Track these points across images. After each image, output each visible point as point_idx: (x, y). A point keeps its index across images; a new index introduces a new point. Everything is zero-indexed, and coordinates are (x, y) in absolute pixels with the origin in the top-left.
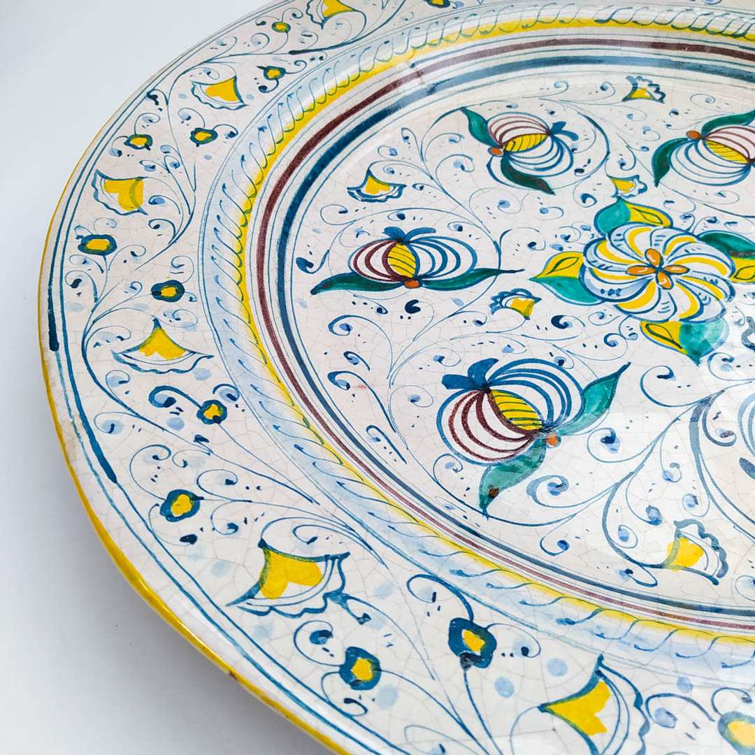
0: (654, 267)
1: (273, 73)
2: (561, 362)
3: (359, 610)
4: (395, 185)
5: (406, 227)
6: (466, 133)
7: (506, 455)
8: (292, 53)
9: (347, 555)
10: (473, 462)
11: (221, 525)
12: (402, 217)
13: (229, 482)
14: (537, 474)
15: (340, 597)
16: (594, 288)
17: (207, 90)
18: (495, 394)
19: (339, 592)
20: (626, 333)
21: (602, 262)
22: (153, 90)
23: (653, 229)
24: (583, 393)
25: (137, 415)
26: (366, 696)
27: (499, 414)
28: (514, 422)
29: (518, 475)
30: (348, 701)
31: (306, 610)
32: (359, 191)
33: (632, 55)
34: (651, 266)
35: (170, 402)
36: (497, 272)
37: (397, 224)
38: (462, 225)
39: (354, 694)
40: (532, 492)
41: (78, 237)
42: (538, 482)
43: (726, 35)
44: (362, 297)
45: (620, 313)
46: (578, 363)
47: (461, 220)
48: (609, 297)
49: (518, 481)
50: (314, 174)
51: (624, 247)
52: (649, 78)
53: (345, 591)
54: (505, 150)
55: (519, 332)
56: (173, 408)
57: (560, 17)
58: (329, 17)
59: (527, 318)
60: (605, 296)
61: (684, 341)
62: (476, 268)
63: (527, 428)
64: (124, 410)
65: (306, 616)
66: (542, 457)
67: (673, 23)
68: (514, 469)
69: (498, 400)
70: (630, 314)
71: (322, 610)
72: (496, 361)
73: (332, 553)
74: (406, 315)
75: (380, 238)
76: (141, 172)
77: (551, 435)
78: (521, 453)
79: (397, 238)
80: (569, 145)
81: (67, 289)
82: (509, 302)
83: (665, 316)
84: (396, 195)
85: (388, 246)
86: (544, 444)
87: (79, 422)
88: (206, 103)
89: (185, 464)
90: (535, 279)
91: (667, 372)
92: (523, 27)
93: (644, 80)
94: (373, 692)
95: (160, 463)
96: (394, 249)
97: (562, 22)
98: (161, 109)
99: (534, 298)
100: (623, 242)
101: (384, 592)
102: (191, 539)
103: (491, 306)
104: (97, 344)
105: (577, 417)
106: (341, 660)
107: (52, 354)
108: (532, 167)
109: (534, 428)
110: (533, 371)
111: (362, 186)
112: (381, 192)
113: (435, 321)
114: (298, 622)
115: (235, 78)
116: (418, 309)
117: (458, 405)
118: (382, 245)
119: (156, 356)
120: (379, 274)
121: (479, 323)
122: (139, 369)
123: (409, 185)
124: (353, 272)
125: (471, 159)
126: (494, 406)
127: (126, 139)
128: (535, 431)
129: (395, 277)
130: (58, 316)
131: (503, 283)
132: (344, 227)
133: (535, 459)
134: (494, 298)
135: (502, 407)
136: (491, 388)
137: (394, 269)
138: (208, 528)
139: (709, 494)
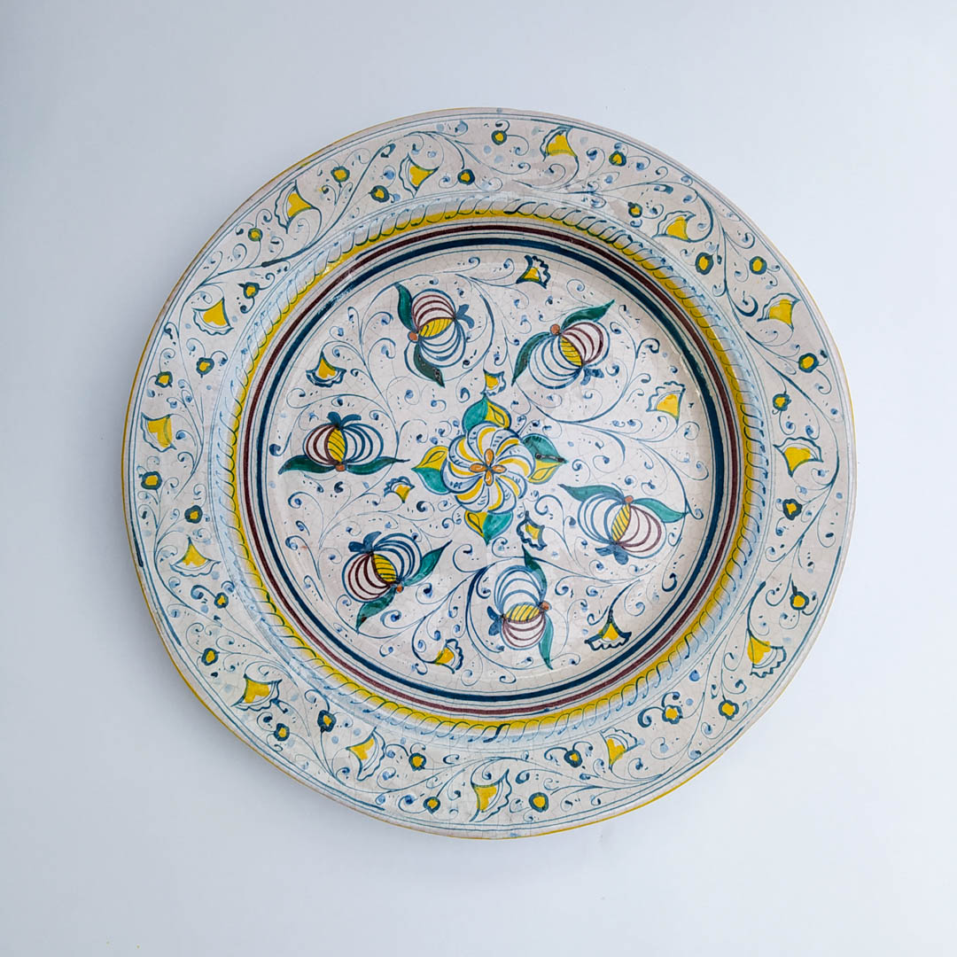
0: (486, 466)
1: (250, 289)
2: (415, 537)
3: (283, 706)
4: (338, 369)
5: (343, 413)
6: (395, 315)
7: (374, 596)
8: (265, 265)
9: (281, 681)
10: (357, 600)
11: (228, 667)
12: (340, 403)
13: (230, 643)
14: (387, 609)
15: (276, 701)
16: (448, 480)
17: (205, 315)
18: (375, 556)
19: (276, 699)
20: (455, 518)
21: (457, 458)
22: (168, 323)
23: (497, 429)
24: (422, 559)
25: (186, 606)
26: (283, 744)
27: (375, 570)
28: (382, 576)
29: (378, 609)
30: (276, 745)
31: (263, 708)
32: (314, 374)
33: (531, 239)
34: (485, 465)
35: (201, 596)
36: (394, 460)
37: (337, 409)
38: (379, 414)
39: (278, 743)
40: (382, 620)
41: (140, 476)
42: (387, 613)
43: (601, 239)
44: (309, 478)
45: (456, 503)
46: (424, 540)
47: (378, 408)
48: (454, 489)
49: (377, 613)
50: (282, 369)
51: (474, 446)
52: (542, 259)
53: (279, 698)
54: (420, 336)
55: (397, 512)
56: (202, 599)
57: (477, 209)
58: (293, 217)
59: (403, 502)
60: (452, 488)
61: (485, 527)
62: (382, 455)
63: (388, 580)
64: (180, 602)
65: (262, 711)
66: (392, 598)
67: (564, 220)
68: (377, 606)
69: (376, 561)
70: (461, 504)
71: (268, 708)
72: (380, 533)
73: (275, 680)
74: (334, 494)
75: (325, 423)
76: (167, 410)
77: (400, 586)
78: (382, 595)
79: (336, 423)
80: (466, 332)
81: (140, 519)
82: (396, 487)
83: (480, 507)
84: (338, 380)
85: (329, 430)
86: (394, 592)
87: (160, 612)
88: (205, 331)
89: (211, 633)
90: (415, 469)
91: (469, 549)
92: (446, 218)
93: (538, 260)
94: (286, 742)
95: (200, 634)
96: (333, 434)
97: (477, 213)
98: (174, 343)
99: (411, 485)
100: (474, 441)
101: (294, 699)
102: (215, 675)
103: (385, 490)
104: (162, 560)
105: (415, 575)
106: (275, 729)
107: (141, 568)
108: (435, 355)
109: (391, 580)
110: (398, 542)
111: (316, 369)
112: (329, 377)
113: (351, 500)
114: (259, 713)
115: (223, 299)
116: (342, 490)
117: (355, 563)
118: (325, 430)
119: (192, 565)
120: (321, 458)
121: (376, 504)
122: (184, 575)
123: (349, 370)
124: (305, 455)
125: (394, 344)
126: (374, 564)
127: (155, 378)
128: (391, 583)
129: (331, 460)
130: (139, 541)
131: (395, 471)
132: (302, 410)
133: (389, 599)
134: (387, 484)
135: (378, 566)
136: (375, 553)
137: (331, 454)
138: (222, 669)
139: (467, 626)
